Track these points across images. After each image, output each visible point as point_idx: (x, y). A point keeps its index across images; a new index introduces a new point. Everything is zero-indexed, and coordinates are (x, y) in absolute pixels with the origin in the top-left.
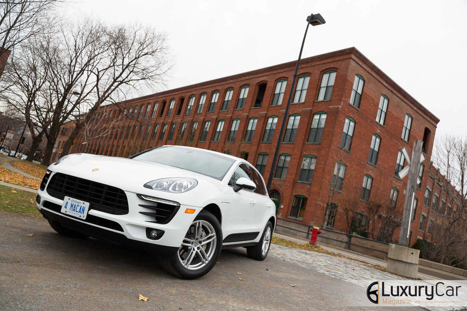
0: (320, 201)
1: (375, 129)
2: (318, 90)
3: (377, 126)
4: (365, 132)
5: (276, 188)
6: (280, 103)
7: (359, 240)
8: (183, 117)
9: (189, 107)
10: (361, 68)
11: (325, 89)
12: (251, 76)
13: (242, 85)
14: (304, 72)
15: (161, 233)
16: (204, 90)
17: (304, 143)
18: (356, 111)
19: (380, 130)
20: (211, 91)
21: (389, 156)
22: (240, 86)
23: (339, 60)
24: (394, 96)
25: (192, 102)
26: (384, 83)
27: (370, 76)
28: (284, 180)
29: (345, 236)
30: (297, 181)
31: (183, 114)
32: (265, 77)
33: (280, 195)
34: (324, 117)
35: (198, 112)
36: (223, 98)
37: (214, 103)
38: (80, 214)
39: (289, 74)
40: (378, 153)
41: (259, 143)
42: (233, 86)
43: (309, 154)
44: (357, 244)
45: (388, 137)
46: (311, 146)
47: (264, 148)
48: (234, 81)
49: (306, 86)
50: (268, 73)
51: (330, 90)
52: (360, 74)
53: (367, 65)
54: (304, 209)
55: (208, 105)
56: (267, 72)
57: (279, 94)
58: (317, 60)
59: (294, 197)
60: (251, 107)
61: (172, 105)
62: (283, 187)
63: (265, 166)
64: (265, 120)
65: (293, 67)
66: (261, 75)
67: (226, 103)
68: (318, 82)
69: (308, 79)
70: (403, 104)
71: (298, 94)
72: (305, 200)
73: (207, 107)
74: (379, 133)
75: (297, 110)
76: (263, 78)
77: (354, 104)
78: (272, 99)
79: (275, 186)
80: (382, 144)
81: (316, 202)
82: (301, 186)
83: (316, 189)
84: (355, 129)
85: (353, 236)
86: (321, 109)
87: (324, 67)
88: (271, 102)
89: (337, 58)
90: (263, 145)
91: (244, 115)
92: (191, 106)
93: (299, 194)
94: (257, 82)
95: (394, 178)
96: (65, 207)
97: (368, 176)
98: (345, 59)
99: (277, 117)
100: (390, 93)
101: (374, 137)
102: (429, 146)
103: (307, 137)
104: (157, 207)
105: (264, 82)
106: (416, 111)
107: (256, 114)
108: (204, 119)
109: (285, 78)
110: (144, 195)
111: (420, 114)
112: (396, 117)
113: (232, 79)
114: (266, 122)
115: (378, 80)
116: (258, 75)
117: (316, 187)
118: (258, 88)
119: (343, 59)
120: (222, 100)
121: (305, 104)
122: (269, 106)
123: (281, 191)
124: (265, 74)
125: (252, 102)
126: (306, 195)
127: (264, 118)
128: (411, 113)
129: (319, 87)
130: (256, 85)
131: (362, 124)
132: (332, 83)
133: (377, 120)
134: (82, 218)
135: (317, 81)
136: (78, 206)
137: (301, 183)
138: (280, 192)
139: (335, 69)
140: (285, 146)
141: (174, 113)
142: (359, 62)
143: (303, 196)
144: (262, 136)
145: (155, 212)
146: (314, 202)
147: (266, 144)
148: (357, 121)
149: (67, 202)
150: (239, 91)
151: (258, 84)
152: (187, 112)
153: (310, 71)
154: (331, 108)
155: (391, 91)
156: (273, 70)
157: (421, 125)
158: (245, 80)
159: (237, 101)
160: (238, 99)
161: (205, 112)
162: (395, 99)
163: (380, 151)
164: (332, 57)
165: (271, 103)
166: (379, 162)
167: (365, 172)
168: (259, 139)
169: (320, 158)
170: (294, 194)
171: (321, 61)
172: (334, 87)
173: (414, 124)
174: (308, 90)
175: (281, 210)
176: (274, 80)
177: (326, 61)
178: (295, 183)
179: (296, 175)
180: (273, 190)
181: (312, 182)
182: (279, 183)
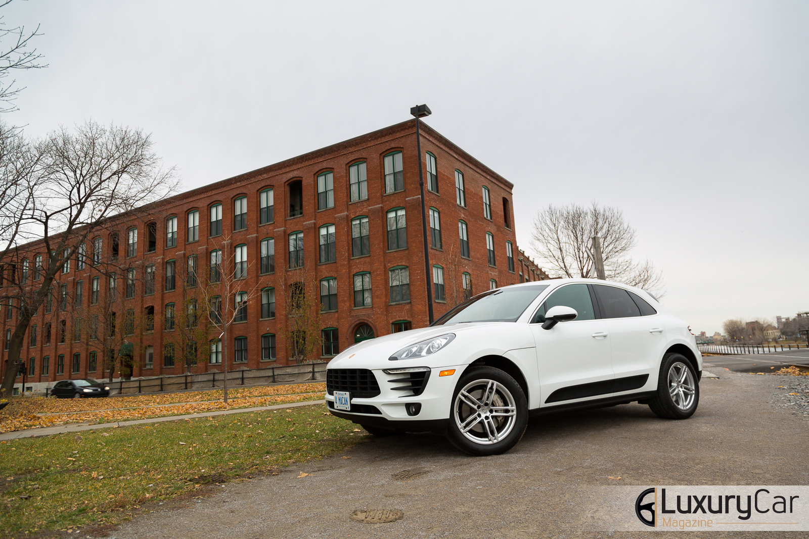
1: (458, 214)
2: (383, 180)
3: (459, 210)
4: (450, 221)
5: (362, 321)
6: (331, 204)
8: (164, 253)
9: (170, 235)
10: (429, 142)
11: (392, 176)
12: (271, 173)
13: (259, 187)
14: (355, 158)
16: (192, 204)
17: (384, 253)
18: (436, 198)
19: (464, 214)
20: (206, 205)
21: (479, 242)
22: (256, 190)
23: (402, 137)
24: (467, 168)
25: (173, 226)
26: (455, 155)
27: (439, 150)
28: (371, 306)
30: (389, 304)
31: (162, 248)
32: (296, 172)
33: (371, 328)
34: (402, 213)
35: (191, 239)
36: (231, 211)
37: (217, 221)
39: (333, 163)
40: (468, 242)
41: (316, 265)
42: (244, 192)
43: (395, 265)
45: (473, 220)
46: (395, 254)
47: (327, 271)
48: (243, 184)
49: (364, 176)
50: (299, 166)
51: (400, 178)
52: (430, 151)
53: (434, 137)
55: (207, 226)
56: (297, 163)
57: (326, 192)
58: (370, 139)
59: (391, 325)
60: (285, 218)
61: (133, 237)
62: (372, 316)
63: (335, 295)
64: (315, 232)
65: (336, 153)
66: (288, 169)
67: (239, 218)
68: (381, 168)
69: (363, 167)
70: (477, 175)
71: (354, 189)
72: (408, 325)
73: (206, 229)
74: (464, 218)
75: (361, 211)
76: (292, 173)
77: (432, 190)
78: (316, 201)
79: (361, 318)
80: (469, 230)
82: (397, 309)
83: (420, 307)
84: (441, 220)
86: (394, 203)
87: (384, 148)
88: (317, 205)
89: (398, 135)
90: (324, 267)
91: (279, 231)
92: (173, 233)
93: (398, 319)
94: (284, 180)
95: (490, 268)
97: (466, 273)
98: (410, 134)
99: (333, 224)
100: (462, 166)
101: (460, 225)
102: (511, 219)
103: (386, 244)
104: (411, 378)
105: (295, 179)
106: (491, 181)
107: (297, 227)
108: (207, 249)
109: (328, 170)
110: (390, 369)
111: (494, 183)
112: (475, 194)
113: (240, 181)
114: (318, 235)
115: (447, 152)
116: (284, 170)
117: (418, 304)
118: (288, 189)
119: (407, 135)
120: (231, 215)
121: (370, 200)
122: (315, 212)
123: (370, 322)
124: (294, 167)
125: (285, 211)
126: (408, 318)
127: (313, 230)
128: (487, 184)
129: (383, 176)
130: (284, 185)
131: (446, 212)
132: (399, 167)
133: (458, 202)
135: (379, 168)
137: (396, 304)
138: (371, 325)
139: (399, 149)
140: (359, 262)
141: (142, 249)
142: (425, 136)
143: (403, 320)
144: (318, 255)
145: (410, 384)
146: (422, 324)
147: (327, 266)
148: (440, 209)
150: (257, 198)
151: (287, 183)
152: (169, 244)
153: (364, 155)
154: (409, 200)
155: (463, 163)
156: (306, 160)
157: (498, 195)
158: (262, 180)
159: (259, 212)
160: (259, 210)
161: (206, 237)
162: (469, 172)
163: (470, 240)
164: (390, 134)
165: (316, 208)
166: (472, 254)
167: (462, 270)
168: (314, 260)
169: (414, 267)
170: (391, 321)
171: (376, 141)
172: (404, 172)
173: (492, 196)
174: (368, 180)
176: (312, 174)
177: (384, 140)
178: (387, 307)
179: (386, 295)
180: (359, 323)
181: (410, 299)
182: (364, 313)
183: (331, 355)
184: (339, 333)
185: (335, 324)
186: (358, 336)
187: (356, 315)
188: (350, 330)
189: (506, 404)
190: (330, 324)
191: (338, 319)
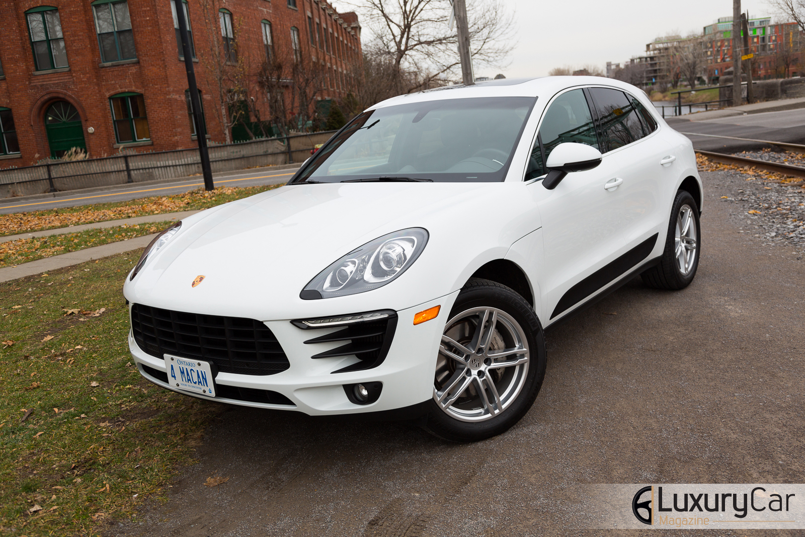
0: (173, 91)
5: (55, 95)
7: (303, 140)
15: (375, 389)
28: (67, 69)
29: (278, 141)
30: (101, 65)
33: (73, 107)
44: (302, 147)
54: (145, 118)
59: (108, 100)
62: (72, 87)
72: (137, 100)
79: (51, 90)
81: (168, 97)
82: (115, 73)
83: (154, 69)
85: (292, 137)
93: (120, 90)
97: (225, 11)
117: (152, 65)
123: (70, 96)
126: (137, 88)
136: (192, 371)
137: (113, 66)
138: (71, 101)
143: (128, 92)
146: (162, 97)
167: (218, 6)
170: (107, 95)
175: (92, 137)
178: (98, 70)
179: (93, 50)
180: (50, 99)
181: (137, 57)
182: (56, 80)
184: (15, 117)
185: (5, 101)
186: (50, 118)
187: (41, 86)
188: (35, 110)
189: (509, 344)
191: (9, 93)
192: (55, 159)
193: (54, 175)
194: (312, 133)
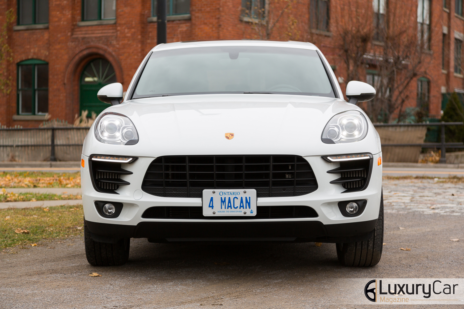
5: (94, 50)
15: (362, 204)
28: (113, 22)
30: (150, 19)
38: (245, 210)
62: (114, 42)
79: (92, 44)
96: (210, 206)
110: (332, 156)
123: (110, 54)
134: (248, 214)
136: (235, 199)
138: (110, 59)
149: (212, 198)
178: (145, 24)
180: (89, 55)
181: (190, 12)
182: (99, 33)
183: (34, 114)
184: (50, 72)
185: (43, 54)
187: (83, 38)
188: (71, 67)
190: (34, 53)
191: (49, 44)
192: (62, 122)
193: (58, 142)
194: (416, 124)
